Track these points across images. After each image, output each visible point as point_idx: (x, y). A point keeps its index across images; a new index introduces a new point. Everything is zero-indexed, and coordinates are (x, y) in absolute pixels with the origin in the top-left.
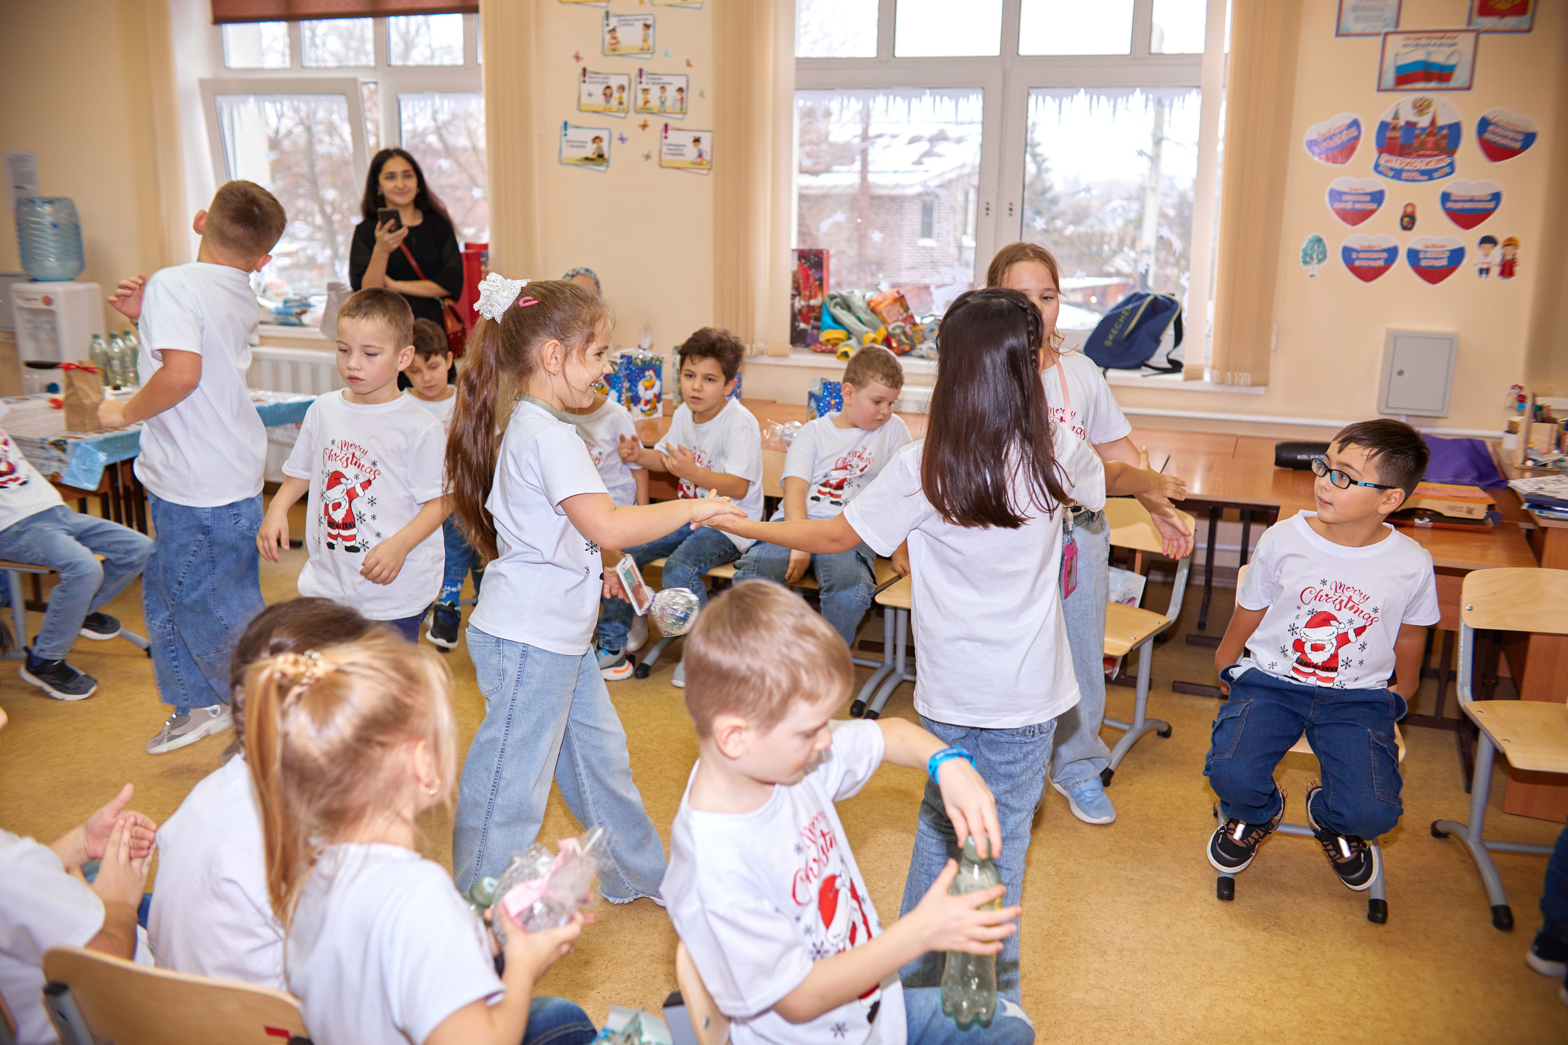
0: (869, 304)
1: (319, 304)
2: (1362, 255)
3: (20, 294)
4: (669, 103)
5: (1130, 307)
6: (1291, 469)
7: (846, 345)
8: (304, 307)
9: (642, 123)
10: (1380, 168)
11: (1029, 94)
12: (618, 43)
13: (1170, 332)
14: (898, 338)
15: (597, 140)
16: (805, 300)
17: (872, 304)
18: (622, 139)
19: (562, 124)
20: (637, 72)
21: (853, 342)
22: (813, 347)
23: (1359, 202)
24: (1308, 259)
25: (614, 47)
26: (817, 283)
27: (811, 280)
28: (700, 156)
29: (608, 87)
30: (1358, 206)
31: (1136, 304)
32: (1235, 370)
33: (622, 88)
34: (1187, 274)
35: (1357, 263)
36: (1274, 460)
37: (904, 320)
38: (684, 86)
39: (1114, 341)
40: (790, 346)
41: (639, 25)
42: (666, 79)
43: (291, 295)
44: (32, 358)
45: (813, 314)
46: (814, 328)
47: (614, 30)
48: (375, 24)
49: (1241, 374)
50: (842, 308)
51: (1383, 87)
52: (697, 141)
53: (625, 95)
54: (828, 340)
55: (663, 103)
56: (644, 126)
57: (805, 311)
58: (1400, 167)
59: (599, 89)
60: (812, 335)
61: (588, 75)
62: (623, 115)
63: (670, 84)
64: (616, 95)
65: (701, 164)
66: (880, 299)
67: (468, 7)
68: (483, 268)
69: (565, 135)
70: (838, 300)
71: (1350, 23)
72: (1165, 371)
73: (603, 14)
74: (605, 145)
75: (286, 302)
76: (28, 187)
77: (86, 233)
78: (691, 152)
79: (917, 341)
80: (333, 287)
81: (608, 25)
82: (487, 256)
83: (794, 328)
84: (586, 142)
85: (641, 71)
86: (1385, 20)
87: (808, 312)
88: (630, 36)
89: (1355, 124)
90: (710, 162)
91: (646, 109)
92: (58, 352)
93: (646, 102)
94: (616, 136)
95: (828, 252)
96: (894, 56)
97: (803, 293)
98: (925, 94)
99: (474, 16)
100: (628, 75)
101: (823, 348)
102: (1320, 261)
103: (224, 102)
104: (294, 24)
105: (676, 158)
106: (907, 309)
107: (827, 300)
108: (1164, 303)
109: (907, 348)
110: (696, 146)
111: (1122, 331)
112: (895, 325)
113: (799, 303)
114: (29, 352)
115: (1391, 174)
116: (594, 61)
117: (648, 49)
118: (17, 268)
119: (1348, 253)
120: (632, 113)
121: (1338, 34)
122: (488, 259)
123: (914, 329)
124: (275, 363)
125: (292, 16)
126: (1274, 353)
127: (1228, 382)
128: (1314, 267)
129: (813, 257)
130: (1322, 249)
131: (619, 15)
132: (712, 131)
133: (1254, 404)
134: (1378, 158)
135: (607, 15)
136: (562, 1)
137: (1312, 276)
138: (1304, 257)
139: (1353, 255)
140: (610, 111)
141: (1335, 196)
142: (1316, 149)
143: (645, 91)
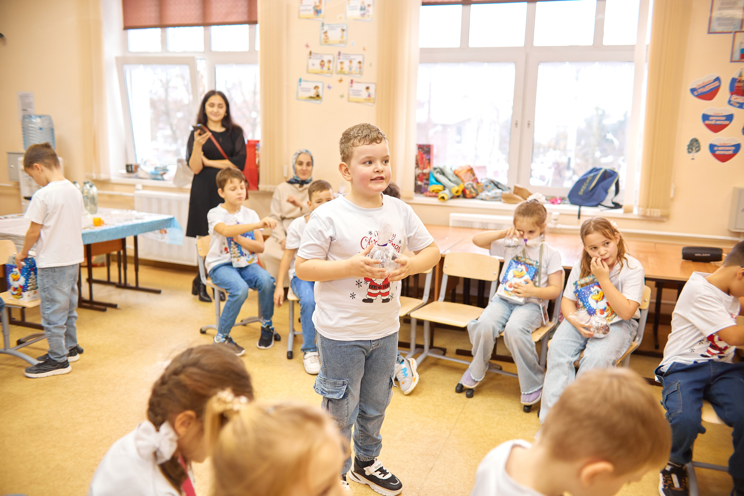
0: (454, 172)
1: (172, 171)
2: (720, 148)
4: (354, 69)
5: (592, 175)
6: (691, 261)
7: (444, 193)
8: (165, 171)
9: (339, 79)
10: (731, 102)
11: (538, 65)
12: (328, 39)
13: (613, 188)
14: (469, 189)
15: (317, 88)
16: (421, 170)
17: (456, 173)
18: (329, 87)
19: (298, 80)
20: (337, 53)
21: (447, 191)
22: (425, 194)
23: (719, 120)
24: (690, 150)
25: (326, 41)
26: (427, 161)
27: (424, 160)
28: (369, 96)
29: (322, 61)
30: (718, 123)
31: (596, 173)
32: (652, 207)
33: (329, 61)
34: (622, 158)
35: (717, 153)
36: (681, 256)
37: (473, 181)
38: (361, 60)
39: (584, 192)
40: (413, 193)
41: (339, 30)
42: (352, 57)
43: (158, 165)
45: (425, 177)
46: (425, 184)
47: (326, 32)
48: (204, 30)
49: (655, 210)
50: (440, 174)
51: (734, 60)
52: (368, 88)
53: (331, 65)
54: (433, 191)
55: (350, 69)
56: (341, 81)
57: (421, 175)
58: (742, 102)
59: (317, 62)
60: (424, 188)
61: (312, 55)
62: (329, 75)
63: (354, 59)
64: (326, 65)
65: (369, 100)
66: (460, 170)
67: (252, 22)
68: (257, 152)
69: (300, 85)
70: (438, 170)
71: (715, 27)
72: (612, 208)
73: (320, 24)
74: (320, 91)
75: (156, 168)
76: (29, 110)
77: (57, 133)
78: (364, 94)
79: (479, 191)
80: (179, 161)
81: (323, 29)
83: (416, 184)
85: (339, 54)
86: (734, 25)
87: (423, 176)
88: (335, 35)
89: (718, 79)
90: (374, 99)
91: (342, 72)
93: (342, 69)
94: (326, 86)
95: (433, 146)
96: (468, 46)
97: (421, 166)
98: (484, 64)
99: (253, 26)
100: (333, 55)
101: (431, 194)
102: (698, 151)
103: (127, 68)
104: (163, 29)
105: (357, 97)
106: (474, 175)
107: (432, 170)
108: (610, 173)
109: (474, 195)
110: (367, 91)
111: (588, 187)
112: (468, 183)
113: (419, 171)
114: (26, 192)
115: (738, 105)
116: (315, 48)
117: (343, 42)
119: (712, 147)
122: (259, 147)
123: (479, 185)
124: (149, 199)
125: (163, 26)
126: (672, 199)
127: (648, 214)
128: (694, 154)
129: (426, 149)
130: (697, 145)
131: (329, 25)
132: (376, 84)
133: (662, 226)
134: (730, 97)
135: (323, 25)
136: (299, 18)
137: (693, 159)
138: (688, 149)
139: (716, 148)
140: (323, 73)
141: (705, 117)
142: (696, 93)
143: (342, 63)
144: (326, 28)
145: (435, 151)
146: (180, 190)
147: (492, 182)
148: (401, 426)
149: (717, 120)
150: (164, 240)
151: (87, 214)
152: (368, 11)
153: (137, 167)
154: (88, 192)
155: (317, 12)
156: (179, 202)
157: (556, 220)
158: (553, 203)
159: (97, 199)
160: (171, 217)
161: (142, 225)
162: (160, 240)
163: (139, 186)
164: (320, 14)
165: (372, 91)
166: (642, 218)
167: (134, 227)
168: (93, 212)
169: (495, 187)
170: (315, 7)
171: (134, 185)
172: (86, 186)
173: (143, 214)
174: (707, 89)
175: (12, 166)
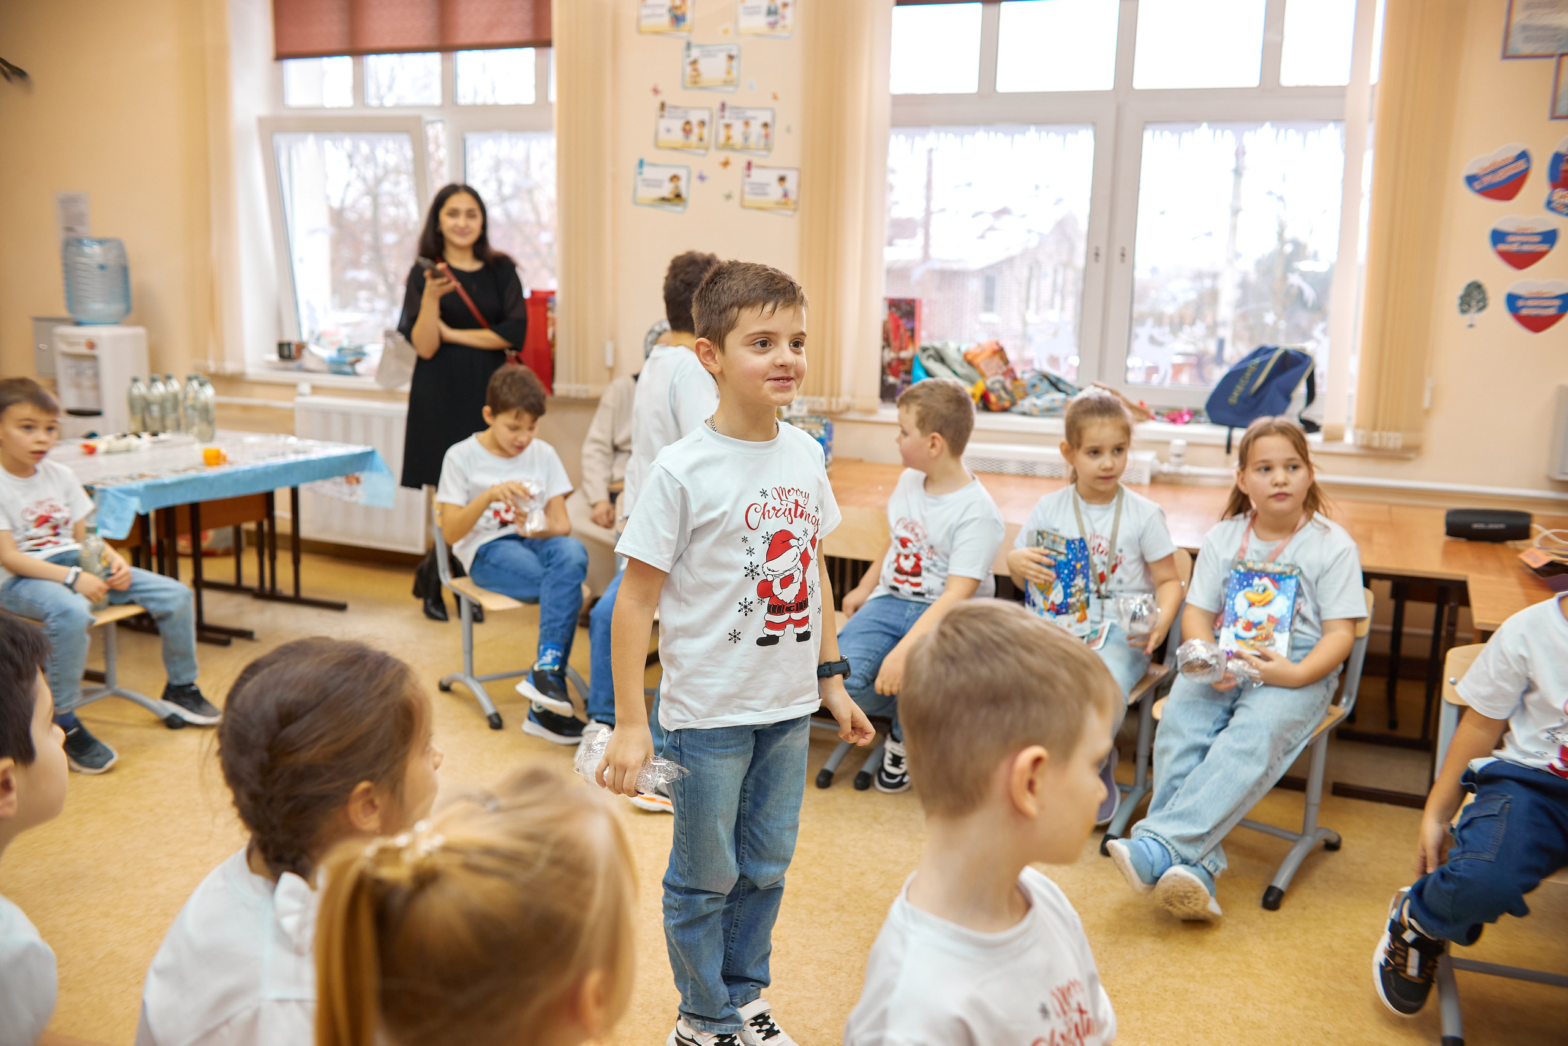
0: (965, 356)
1: (375, 352)
2: (1530, 303)
3: (64, 338)
4: (753, 140)
5: (1257, 361)
6: (1463, 540)
8: (359, 355)
9: (722, 159)
10: (1554, 205)
11: (1143, 129)
12: (699, 75)
13: (1302, 389)
14: (997, 393)
15: (675, 179)
16: (894, 351)
17: (969, 357)
18: (702, 178)
19: (636, 162)
20: (716, 106)
23: (1526, 243)
24: (1466, 307)
25: (695, 80)
26: (909, 334)
27: (902, 330)
28: (786, 195)
29: (688, 123)
30: (1526, 248)
31: (1265, 357)
32: (1383, 429)
33: (702, 123)
34: (1321, 326)
35: (1524, 312)
36: (1442, 529)
37: (1004, 374)
38: (768, 120)
39: (1240, 398)
40: (878, 400)
41: (723, 57)
42: (750, 113)
43: (345, 343)
44: (74, 405)
45: (903, 368)
47: (694, 62)
48: (443, 60)
49: (1390, 434)
50: (935, 360)
51: (1558, 114)
52: (782, 179)
53: (706, 131)
55: (746, 139)
56: (726, 164)
57: (894, 364)
59: (677, 125)
61: (667, 109)
62: (702, 152)
63: (754, 118)
64: (696, 130)
65: (786, 204)
66: (978, 351)
67: (541, 42)
68: (550, 314)
69: (641, 173)
70: (931, 352)
71: (1519, 45)
73: (683, 44)
74: (683, 186)
75: (340, 350)
76: (79, 228)
77: (135, 277)
78: (776, 192)
79: (1017, 396)
80: (388, 334)
81: (689, 56)
82: (553, 301)
83: (883, 382)
84: (662, 181)
85: (723, 107)
86: (1560, 40)
87: (898, 366)
88: (713, 68)
89: (1523, 155)
90: (796, 203)
91: (728, 145)
92: (99, 399)
93: (729, 138)
94: (695, 174)
95: (920, 301)
96: (995, 89)
97: (895, 344)
98: (1029, 130)
99: (545, 51)
100: (709, 109)
102: (1481, 309)
103: (282, 141)
104: (358, 59)
105: (761, 198)
106: (1006, 362)
107: (918, 352)
108: (1296, 358)
109: (1007, 404)
110: (781, 185)
111: (1248, 387)
112: (993, 379)
113: (890, 355)
114: (68, 399)
116: (673, 95)
117: (731, 81)
118: (63, 313)
119: (1512, 300)
120: (713, 151)
121: (1506, 56)
122: (554, 305)
123: (1018, 383)
124: (326, 414)
125: (357, 51)
126: (1427, 412)
127: (1376, 444)
128: (1473, 316)
129: (904, 307)
130: (1481, 296)
131: (701, 46)
132: (798, 169)
133: (1406, 468)
134: (1551, 195)
135: (689, 46)
136: (640, 31)
137: (1471, 326)
138: (1461, 305)
139: (1520, 303)
140: (689, 147)
141: (1498, 237)
142: (1477, 185)
143: (728, 126)
144: (695, 53)
145: (925, 313)
146: (390, 394)
147: (1045, 377)
148: (839, 881)
149: (1523, 243)
150: (354, 499)
151: (193, 443)
152: (783, 17)
153: (301, 347)
154: (196, 398)
155: (678, 19)
156: (388, 421)
157: (1178, 456)
158: (1174, 421)
159: (215, 414)
160: (368, 449)
161: (307, 464)
162: (346, 498)
163: (305, 388)
164: (682, 23)
165: (791, 184)
166: (1361, 452)
167: (289, 469)
168: (207, 437)
169: (1052, 389)
170: (673, 9)
171: (293, 386)
172: (192, 385)
173: (310, 442)
174: (1501, 176)
175: (41, 346)
